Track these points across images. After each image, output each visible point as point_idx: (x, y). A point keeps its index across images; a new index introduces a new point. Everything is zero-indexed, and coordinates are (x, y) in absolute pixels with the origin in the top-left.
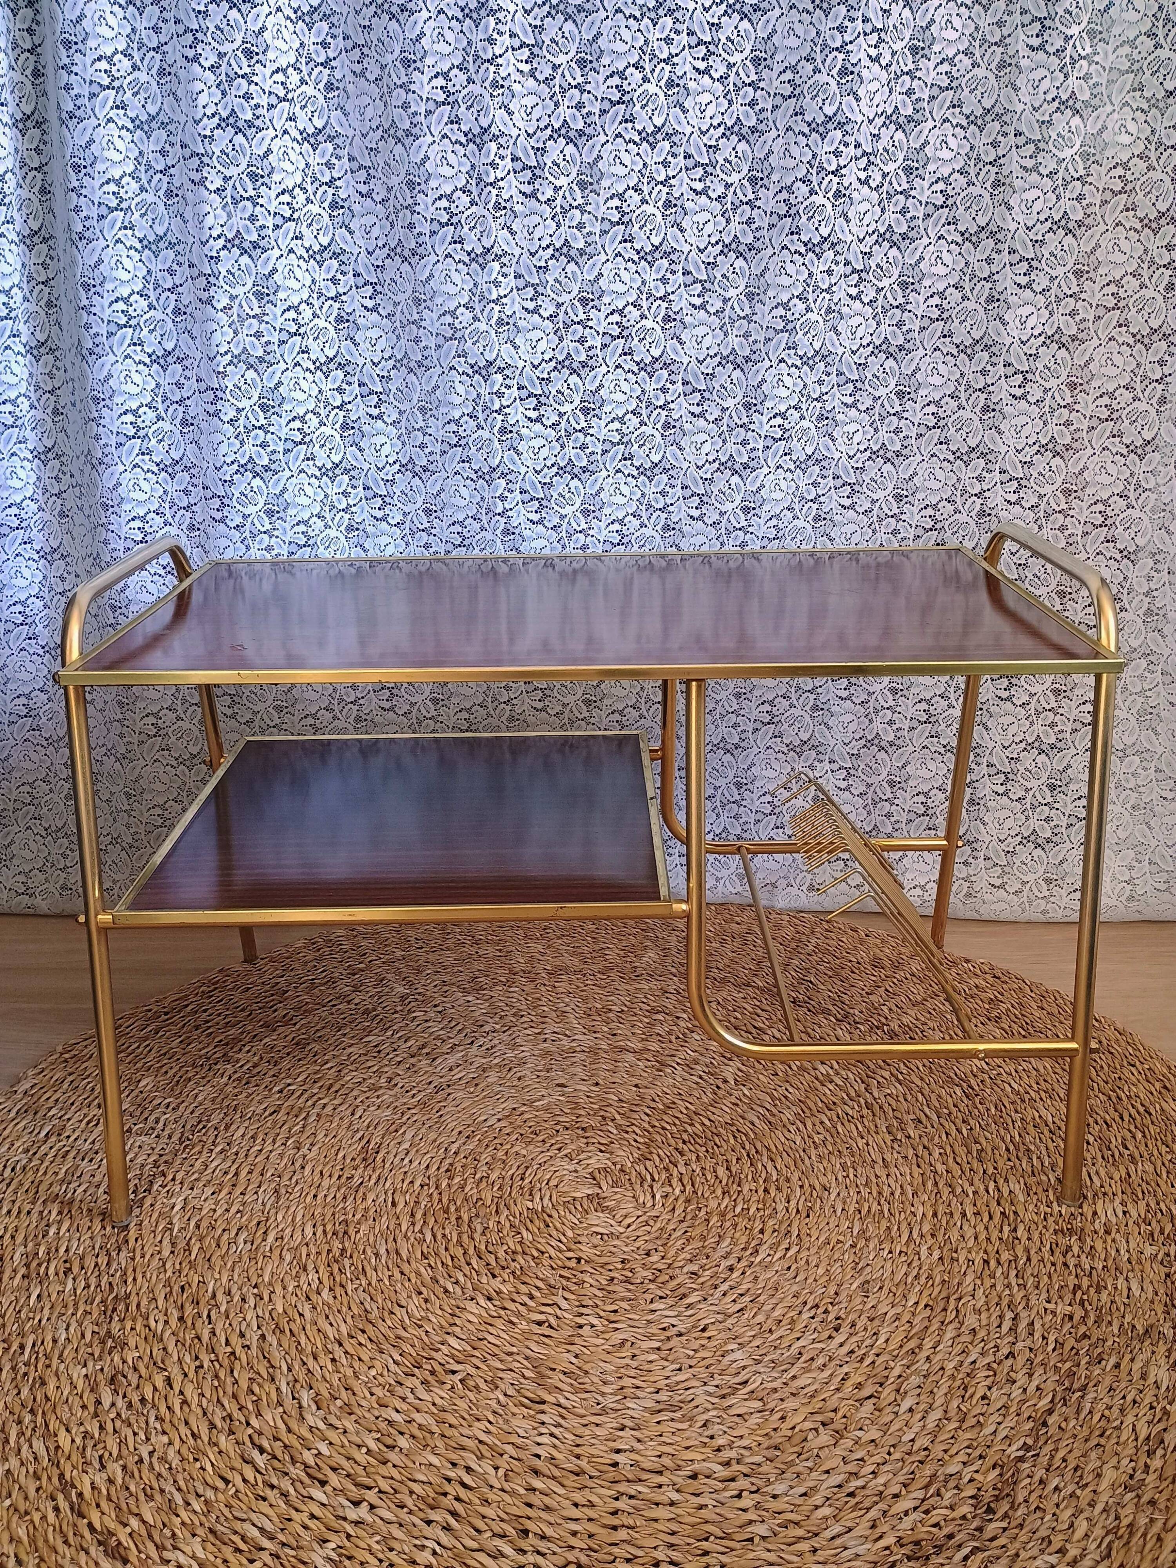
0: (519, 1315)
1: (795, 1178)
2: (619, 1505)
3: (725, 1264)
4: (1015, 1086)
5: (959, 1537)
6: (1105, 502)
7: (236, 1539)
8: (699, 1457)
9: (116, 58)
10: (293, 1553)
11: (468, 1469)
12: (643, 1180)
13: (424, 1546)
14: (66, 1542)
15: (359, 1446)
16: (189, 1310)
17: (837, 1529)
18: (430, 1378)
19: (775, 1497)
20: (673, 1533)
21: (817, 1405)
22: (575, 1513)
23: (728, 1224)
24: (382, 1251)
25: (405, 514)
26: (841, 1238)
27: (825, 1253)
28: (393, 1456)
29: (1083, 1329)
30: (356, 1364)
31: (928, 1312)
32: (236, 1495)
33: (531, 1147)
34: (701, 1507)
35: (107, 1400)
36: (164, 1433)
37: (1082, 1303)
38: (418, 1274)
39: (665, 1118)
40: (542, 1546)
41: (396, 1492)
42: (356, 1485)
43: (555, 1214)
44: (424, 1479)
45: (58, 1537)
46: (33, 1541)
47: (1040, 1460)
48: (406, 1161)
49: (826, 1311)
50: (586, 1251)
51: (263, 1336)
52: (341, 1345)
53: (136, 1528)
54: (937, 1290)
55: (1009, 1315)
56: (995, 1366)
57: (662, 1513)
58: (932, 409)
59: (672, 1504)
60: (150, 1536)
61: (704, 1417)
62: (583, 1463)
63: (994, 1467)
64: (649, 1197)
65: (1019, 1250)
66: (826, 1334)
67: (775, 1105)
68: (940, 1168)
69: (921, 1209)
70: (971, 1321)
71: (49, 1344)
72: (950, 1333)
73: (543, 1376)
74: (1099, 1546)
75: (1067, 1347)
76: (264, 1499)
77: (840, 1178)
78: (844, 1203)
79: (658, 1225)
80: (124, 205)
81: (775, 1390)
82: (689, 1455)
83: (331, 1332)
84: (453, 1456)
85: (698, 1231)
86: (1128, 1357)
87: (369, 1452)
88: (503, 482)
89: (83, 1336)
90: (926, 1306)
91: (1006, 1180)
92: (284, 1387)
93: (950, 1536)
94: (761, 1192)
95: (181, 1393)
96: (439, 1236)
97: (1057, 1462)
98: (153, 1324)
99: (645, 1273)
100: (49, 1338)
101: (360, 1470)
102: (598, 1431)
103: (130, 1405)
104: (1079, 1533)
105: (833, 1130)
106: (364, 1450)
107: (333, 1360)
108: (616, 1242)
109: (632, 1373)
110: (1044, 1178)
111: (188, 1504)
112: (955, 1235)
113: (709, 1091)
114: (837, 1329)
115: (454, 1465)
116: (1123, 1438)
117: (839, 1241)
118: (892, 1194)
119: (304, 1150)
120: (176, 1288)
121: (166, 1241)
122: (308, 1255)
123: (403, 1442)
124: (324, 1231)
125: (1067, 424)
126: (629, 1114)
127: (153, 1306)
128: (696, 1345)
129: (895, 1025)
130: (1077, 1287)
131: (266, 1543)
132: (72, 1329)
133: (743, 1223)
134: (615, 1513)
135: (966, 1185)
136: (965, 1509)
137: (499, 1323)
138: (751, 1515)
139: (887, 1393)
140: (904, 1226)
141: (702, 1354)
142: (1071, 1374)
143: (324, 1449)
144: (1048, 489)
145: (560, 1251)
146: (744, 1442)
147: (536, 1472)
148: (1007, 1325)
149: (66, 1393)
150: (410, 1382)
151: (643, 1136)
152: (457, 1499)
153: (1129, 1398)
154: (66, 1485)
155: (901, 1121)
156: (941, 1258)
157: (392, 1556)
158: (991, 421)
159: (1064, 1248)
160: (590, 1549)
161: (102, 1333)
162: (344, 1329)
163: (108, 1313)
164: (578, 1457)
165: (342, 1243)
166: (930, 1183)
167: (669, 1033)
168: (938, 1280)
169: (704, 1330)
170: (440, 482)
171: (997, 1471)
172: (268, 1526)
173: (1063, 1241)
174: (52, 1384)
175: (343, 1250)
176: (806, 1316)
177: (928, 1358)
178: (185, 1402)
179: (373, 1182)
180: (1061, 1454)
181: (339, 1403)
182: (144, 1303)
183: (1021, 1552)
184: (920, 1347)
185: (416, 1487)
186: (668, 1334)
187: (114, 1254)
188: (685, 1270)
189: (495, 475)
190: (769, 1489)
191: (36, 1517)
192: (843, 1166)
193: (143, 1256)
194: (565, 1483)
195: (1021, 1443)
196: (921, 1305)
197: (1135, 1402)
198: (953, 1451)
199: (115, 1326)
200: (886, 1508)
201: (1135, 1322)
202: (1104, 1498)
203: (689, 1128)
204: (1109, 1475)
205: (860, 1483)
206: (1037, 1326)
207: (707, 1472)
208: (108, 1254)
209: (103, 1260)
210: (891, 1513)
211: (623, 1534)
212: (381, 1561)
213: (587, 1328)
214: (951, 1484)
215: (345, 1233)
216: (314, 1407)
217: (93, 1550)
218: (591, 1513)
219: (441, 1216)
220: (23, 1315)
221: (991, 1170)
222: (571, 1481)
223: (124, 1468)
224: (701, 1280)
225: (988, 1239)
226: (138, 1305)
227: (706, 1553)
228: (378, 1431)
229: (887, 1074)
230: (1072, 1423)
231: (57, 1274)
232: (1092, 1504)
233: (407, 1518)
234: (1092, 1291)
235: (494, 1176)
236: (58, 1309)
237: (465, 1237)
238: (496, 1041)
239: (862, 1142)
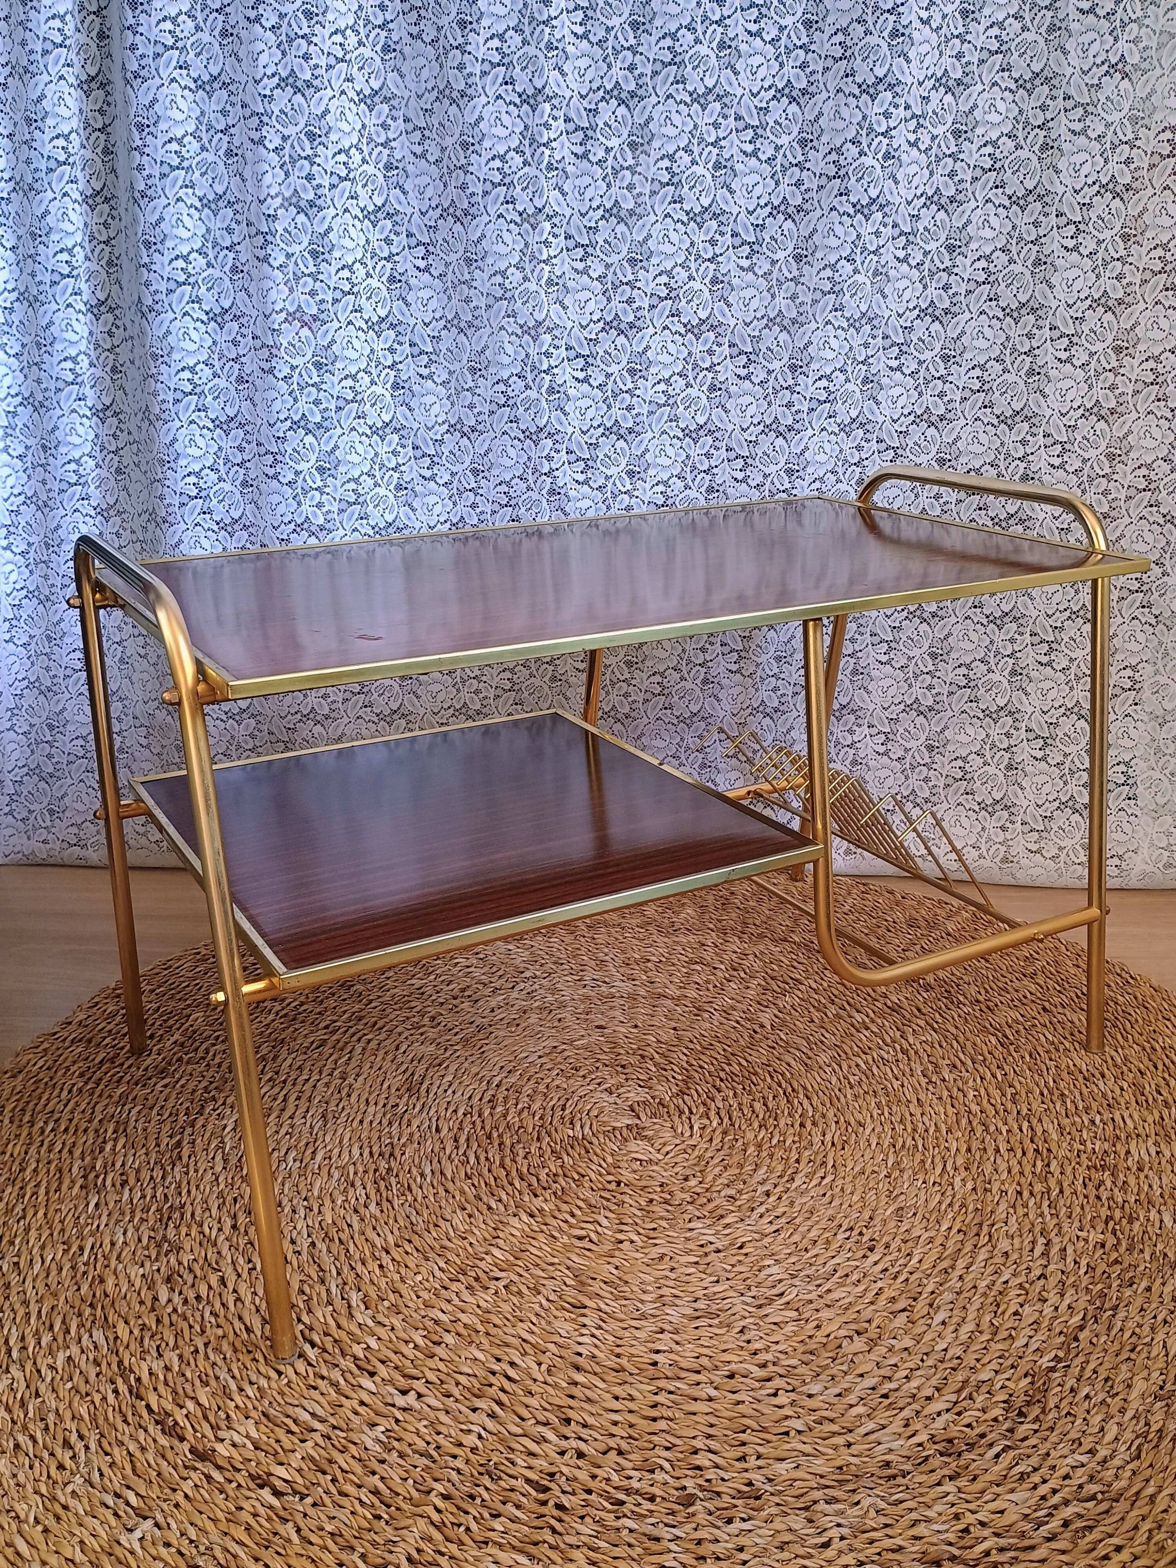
0: (561, 1230)
1: (830, 1114)
2: (659, 1398)
3: (761, 1189)
4: (1050, 1037)
5: (990, 1437)
6: (1149, 466)
7: (289, 1422)
8: (736, 1359)
9: (180, 19)
10: (344, 1435)
11: (512, 1364)
12: (681, 1112)
13: (470, 1431)
14: (125, 1421)
15: (406, 1342)
16: (242, 1219)
17: (871, 1426)
18: (474, 1284)
19: (810, 1396)
20: (712, 1426)
21: (851, 1315)
22: (616, 1405)
23: (764, 1154)
24: (428, 1171)
25: (453, 474)
26: (876, 1169)
27: (861, 1181)
28: (440, 1351)
29: (1115, 1255)
30: (403, 1271)
31: (961, 1236)
32: (288, 1385)
33: (571, 1081)
34: (739, 1403)
35: (163, 1296)
36: (219, 1326)
37: (1114, 1232)
38: (463, 1192)
39: (703, 1058)
40: (584, 1433)
41: (442, 1382)
42: (404, 1376)
43: (595, 1141)
44: (470, 1372)
45: (117, 1415)
46: (94, 1419)
47: (1071, 1370)
48: (450, 1092)
49: (861, 1234)
50: (627, 1175)
51: (313, 1244)
52: (388, 1252)
53: (192, 1410)
54: (970, 1216)
55: (1041, 1241)
56: (1027, 1286)
57: (701, 1407)
58: (977, 372)
59: (710, 1399)
60: (206, 1418)
61: (742, 1323)
62: (624, 1361)
63: (1026, 1376)
64: (687, 1127)
65: (1052, 1182)
66: (861, 1253)
67: (811, 1049)
68: (975, 1108)
69: (955, 1144)
70: (1004, 1245)
71: (107, 1247)
72: (983, 1255)
73: (583, 1283)
74: (1129, 1448)
75: (1099, 1271)
76: (315, 1388)
77: (875, 1115)
78: (879, 1137)
79: (696, 1153)
80: (185, 164)
81: (811, 1302)
82: (727, 1357)
83: (378, 1242)
84: (497, 1352)
85: (735, 1160)
86: (1159, 1281)
87: (416, 1347)
88: (549, 442)
89: (140, 1240)
90: (959, 1231)
91: (1040, 1121)
92: (333, 1289)
93: (983, 1436)
94: (797, 1126)
95: (235, 1291)
96: (482, 1159)
97: (1088, 1373)
98: (207, 1231)
99: (684, 1196)
100: (107, 1241)
101: (408, 1363)
102: (637, 1333)
103: (186, 1302)
104: (1109, 1437)
105: (868, 1072)
106: (411, 1345)
107: (381, 1266)
108: (655, 1168)
109: (671, 1283)
110: (1077, 1119)
111: (241, 1390)
112: (988, 1168)
113: (745, 1035)
114: (871, 1249)
115: (499, 1360)
116: (1153, 1355)
117: (874, 1172)
118: (926, 1131)
119: (350, 1080)
120: (229, 1199)
121: (219, 1157)
122: (355, 1173)
123: (449, 1339)
124: (371, 1154)
125: (1113, 387)
126: (667, 1053)
127: (207, 1214)
128: (733, 1260)
130: (1109, 1219)
131: (317, 1425)
132: (129, 1234)
133: (779, 1153)
134: (654, 1406)
135: (1000, 1124)
136: (997, 1412)
137: (541, 1237)
138: (788, 1411)
139: (921, 1307)
140: (937, 1159)
141: (738, 1268)
142: (1103, 1295)
143: (373, 1343)
144: (1092, 453)
145: (600, 1174)
146: (781, 1347)
147: (578, 1368)
148: (1039, 1249)
149: (123, 1290)
150: (454, 1286)
151: (682, 1074)
152: (502, 1390)
153: (1160, 1318)
154: (124, 1371)
155: (936, 1066)
156: (974, 1189)
157: (440, 1439)
158: (1036, 385)
159: (1097, 1182)
160: (630, 1437)
161: (159, 1238)
162: (391, 1239)
163: (164, 1220)
164: (618, 1356)
165: (389, 1163)
166: (964, 1122)
167: (708, 982)
168: (971, 1207)
169: (741, 1248)
170: (488, 442)
171: (1029, 1379)
172: (320, 1412)
173: (1096, 1176)
174: (110, 1282)
175: (389, 1170)
176: (841, 1236)
177: (961, 1277)
178: (238, 1299)
179: (417, 1109)
180: (1092, 1366)
181: (386, 1303)
182: (198, 1211)
183: (1052, 1452)
184: (953, 1267)
185: (462, 1379)
186: (706, 1250)
187: (169, 1168)
188: (723, 1194)
189: (542, 435)
190: (804, 1389)
191: (97, 1398)
192: (879, 1105)
193: (196, 1171)
194: (606, 1378)
195: (1052, 1355)
196: (954, 1230)
197: (1165, 1322)
198: (985, 1360)
199: (171, 1233)
200: (919, 1408)
201: (1167, 1250)
202: (1134, 1405)
203: (727, 1068)
204: (1140, 1386)
205: (893, 1385)
206: (1070, 1251)
207: (744, 1372)
208: (163, 1168)
209: (158, 1174)
210: (924, 1413)
211: (662, 1425)
212: (428, 1443)
213: (627, 1243)
214: (984, 1389)
215: (392, 1155)
216: (363, 1307)
217: (151, 1428)
218: (632, 1406)
219: (485, 1142)
220: (82, 1221)
221: (1024, 1111)
222: (611, 1377)
223: (181, 1357)
224: (738, 1203)
225: (1022, 1173)
226: (193, 1215)
227: (744, 1444)
228: (425, 1329)
229: (922, 1023)
230: (1103, 1339)
231: (113, 1185)
232: (1122, 1411)
233: (454, 1406)
234: (1124, 1221)
235: (535, 1107)
236: (116, 1216)
237: (507, 1161)
238: (536, 986)
239: (896, 1084)
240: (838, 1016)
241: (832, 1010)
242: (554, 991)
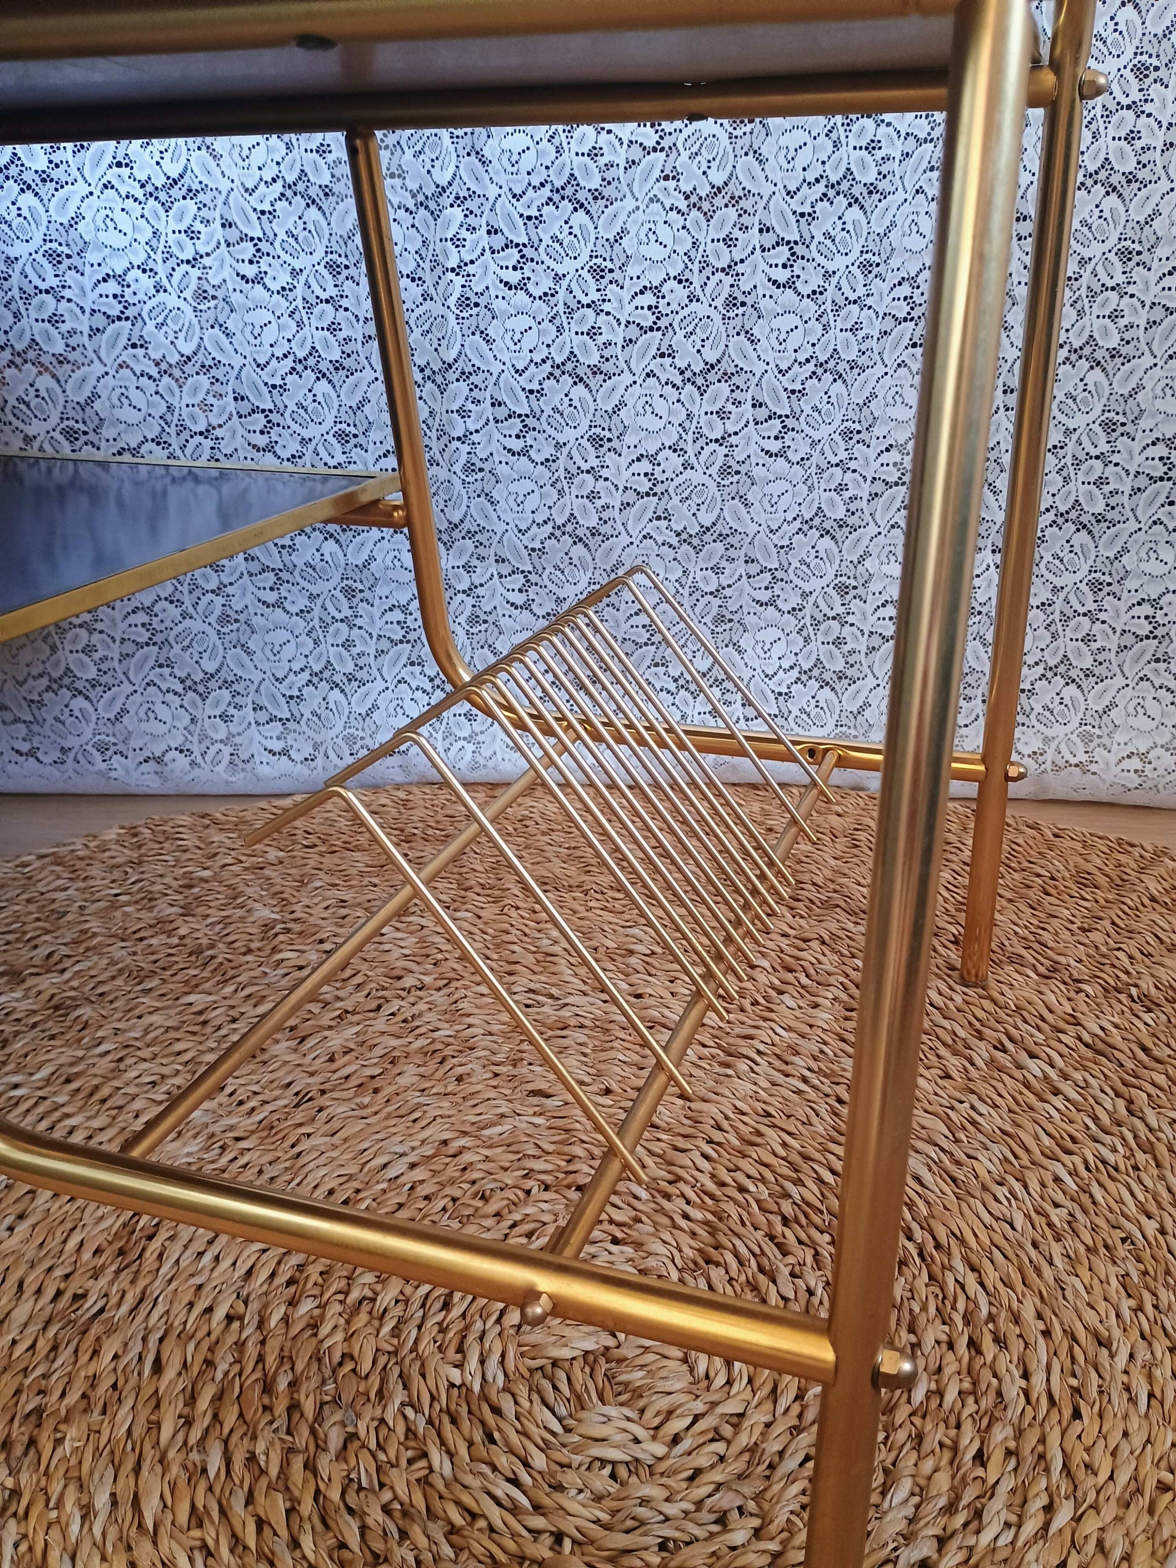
1: (1028, 1312)
24: (102, 1501)
39: (744, 1164)
43: (508, 1406)
48: (208, 1258)
67: (957, 1141)
77: (1127, 1314)
78: (1150, 1377)
96: (240, 1461)
105: (1085, 1199)
108: (647, 1489)
113: (823, 1109)
129: (1147, 984)
133: (936, 1435)
145: (515, 1510)
151: (703, 1207)
179: (125, 1308)
229: (1161, 1080)
235: (386, 1298)
237: (298, 1466)
238: (422, 1006)
239: (1151, 1227)
240: (991, 1062)
241: (982, 1051)
242: (454, 1014)
